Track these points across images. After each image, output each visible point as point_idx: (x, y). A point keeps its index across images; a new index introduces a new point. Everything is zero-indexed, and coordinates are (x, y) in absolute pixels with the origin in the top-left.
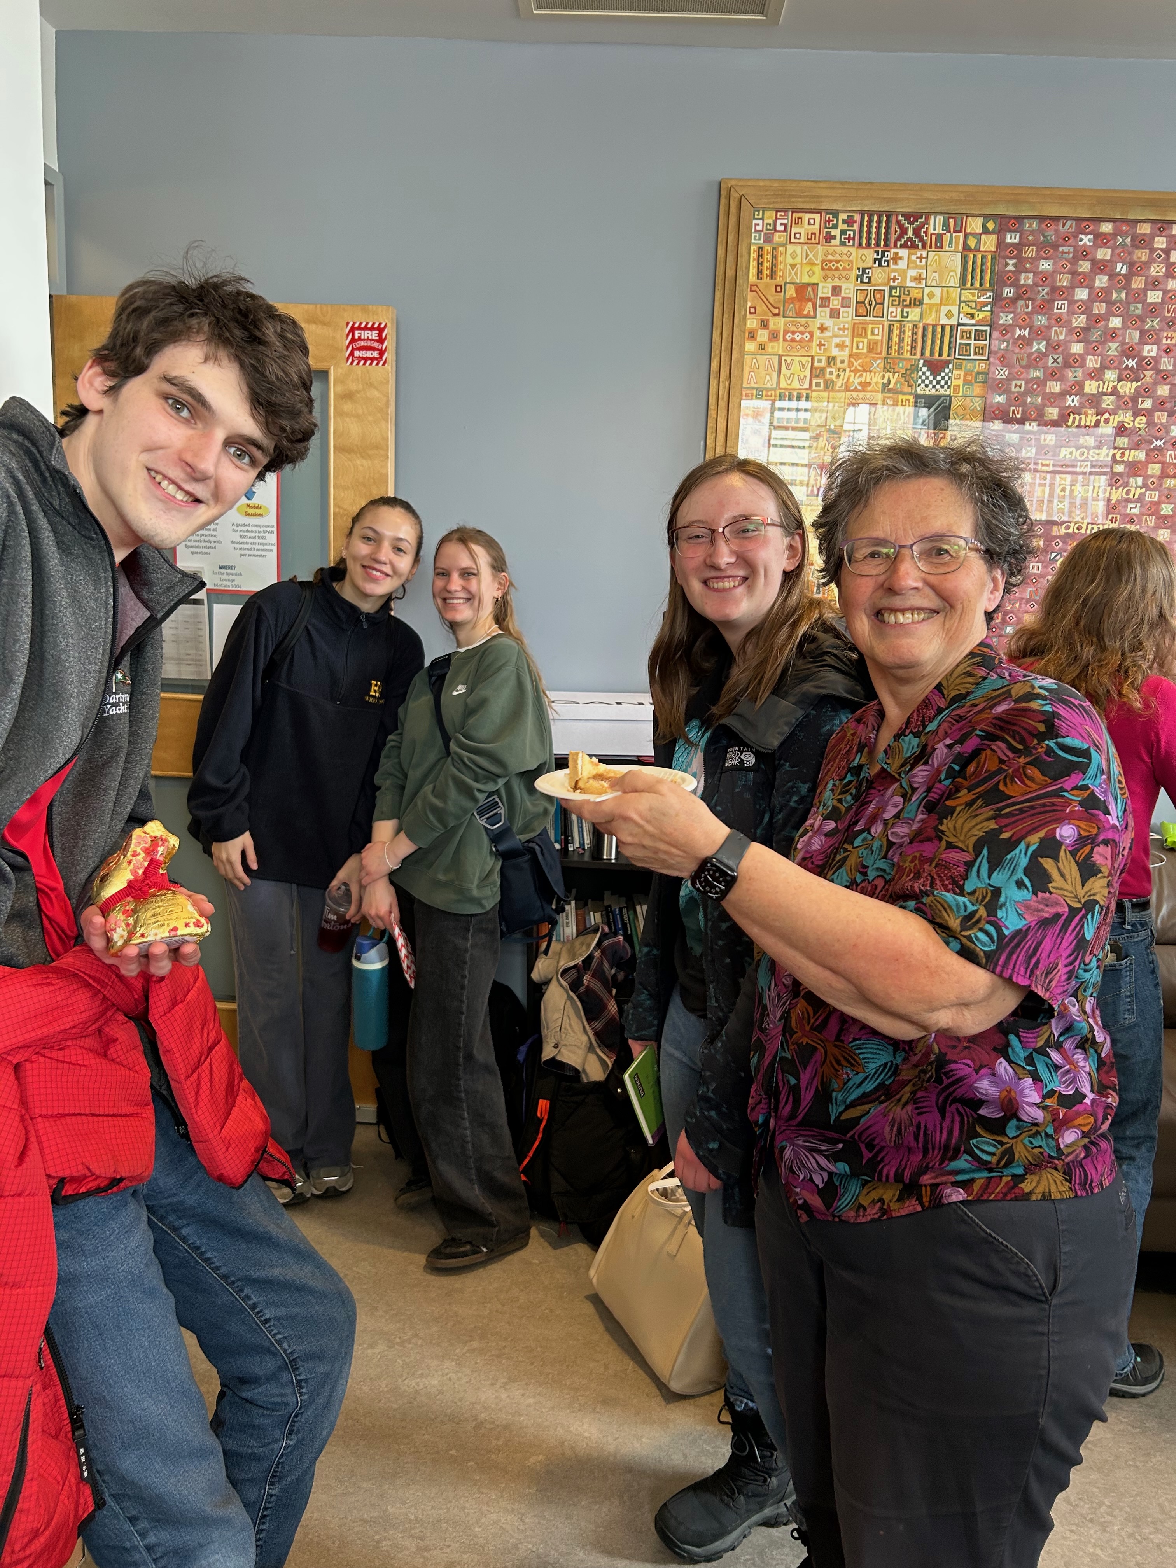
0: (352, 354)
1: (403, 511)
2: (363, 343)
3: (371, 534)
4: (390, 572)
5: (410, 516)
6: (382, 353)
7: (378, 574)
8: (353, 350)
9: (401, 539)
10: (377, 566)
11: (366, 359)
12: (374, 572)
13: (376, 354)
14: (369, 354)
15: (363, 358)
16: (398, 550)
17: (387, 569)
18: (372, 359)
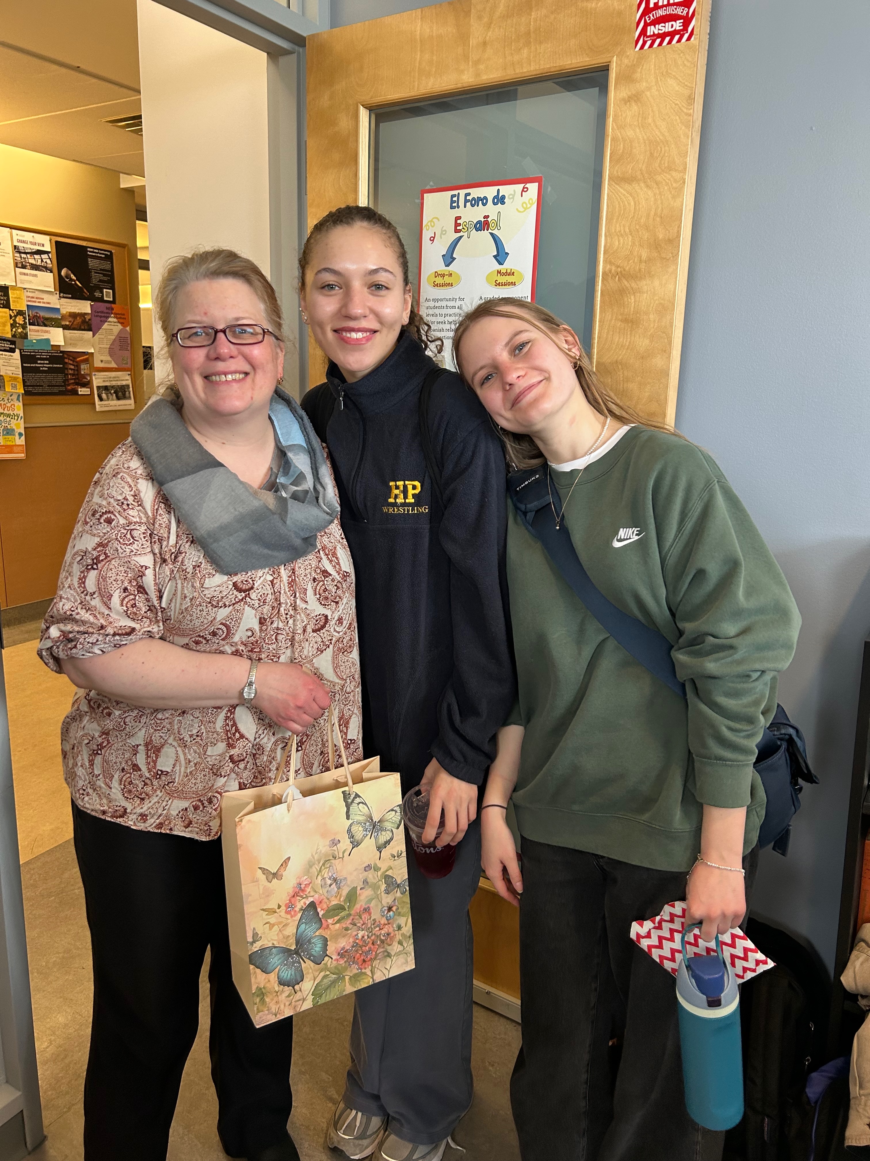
0: (644, 32)
1: (365, 224)
2: (660, 13)
3: (329, 278)
4: (374, 325)
5: (377, 228)
6: (687, 21)
7: (360, 335)
8: (646, 25)
9: (375, 271)
10: (352, 324)
11: (662, 36)
12: (354, 335)
13: (678, 25)
14: (667, 27)
15: (659, 36)
16: (377, 287)
17: (371, 323)
18: (672, 34)
